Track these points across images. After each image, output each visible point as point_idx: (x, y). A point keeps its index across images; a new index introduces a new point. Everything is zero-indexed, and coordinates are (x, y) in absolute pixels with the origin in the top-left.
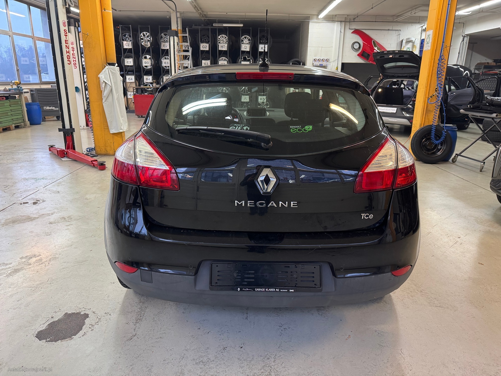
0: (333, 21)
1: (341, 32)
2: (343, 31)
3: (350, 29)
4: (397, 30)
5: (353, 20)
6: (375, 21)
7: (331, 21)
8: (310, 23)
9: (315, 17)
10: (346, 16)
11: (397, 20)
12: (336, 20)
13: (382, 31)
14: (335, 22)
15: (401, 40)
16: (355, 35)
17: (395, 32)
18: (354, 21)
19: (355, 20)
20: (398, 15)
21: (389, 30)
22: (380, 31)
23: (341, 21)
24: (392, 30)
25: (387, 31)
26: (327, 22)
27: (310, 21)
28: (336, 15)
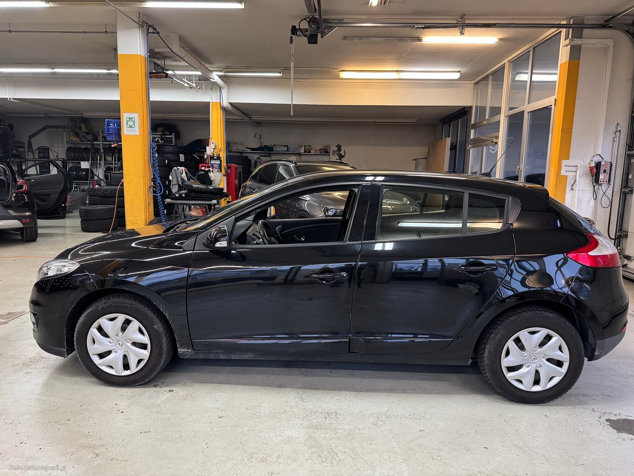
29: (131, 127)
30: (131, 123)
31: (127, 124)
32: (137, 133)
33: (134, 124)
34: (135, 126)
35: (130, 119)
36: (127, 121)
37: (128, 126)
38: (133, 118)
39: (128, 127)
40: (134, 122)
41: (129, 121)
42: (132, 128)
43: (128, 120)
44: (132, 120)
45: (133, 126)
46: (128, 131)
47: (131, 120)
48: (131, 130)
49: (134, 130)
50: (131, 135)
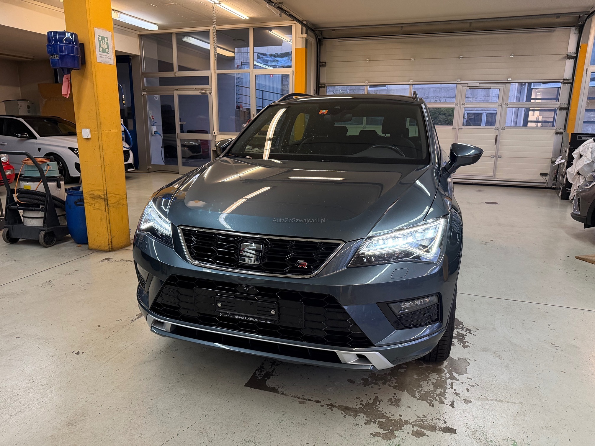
29: (104, 51)
30: (104, 46)
31: (100, 46)
32: (112, 62)
33: (108, 48)
34: (109, 51)
35: (103, 38)
36: (100, 42)
37: (101, 49)
38: (106, 38)
39: (101, 52)
40: (107, 43)
41: (102, 42)
42: (106, 53)
43: (100, 39)
44: (105, 41)
45: (107, 50)
47: (103, 41)
48: (105, 57)
49: (109, 56)
50: (105, 63)
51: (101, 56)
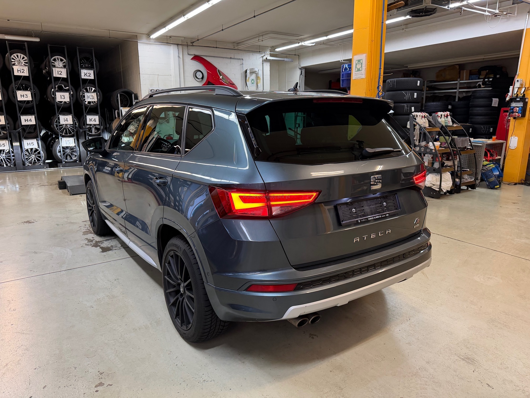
0: (168, 43)
1: (180, 58)
2: (181, 56)
3: (188, 54)
4: (240, 59)
5: (191, 44)
6: (216, 47)
7: (166, 44)
8: (139, 44)
9: (144, 36)
10: (183, 39)
11: (238, 48)
12: (172, 43)
13: (224, 59)
14: (171, 45)
15: (244, 70)
16: (195, 61)
17: (237, 60)
18: (193, 46)
19: (194, 44)
20: (239, 42)
21: (231, 58)
22: (222, 59)
23: (178, 45)
24: (234, 59)
25: (230, 60)
26: (162, 44)
27: (138, 41)
28: (170, 37)
30: (359, 66)
31: (356, 68)
32: (363, 76)
33: (362, 67)
34: (362, 69)
35: (359, 61)
36: (356, 64)
37: (357, 69)
38: (362, 60)
39: (356, 71)
40: (362, 63)
41: (358, 64)
42: (360, 71)
43: (357, 63)
44: (360, 63)
46: (356, 75)
47: (359, 63)
48: (359, 74)
49: (361, 73)
50: (358, 78)
51: (356, 74)
